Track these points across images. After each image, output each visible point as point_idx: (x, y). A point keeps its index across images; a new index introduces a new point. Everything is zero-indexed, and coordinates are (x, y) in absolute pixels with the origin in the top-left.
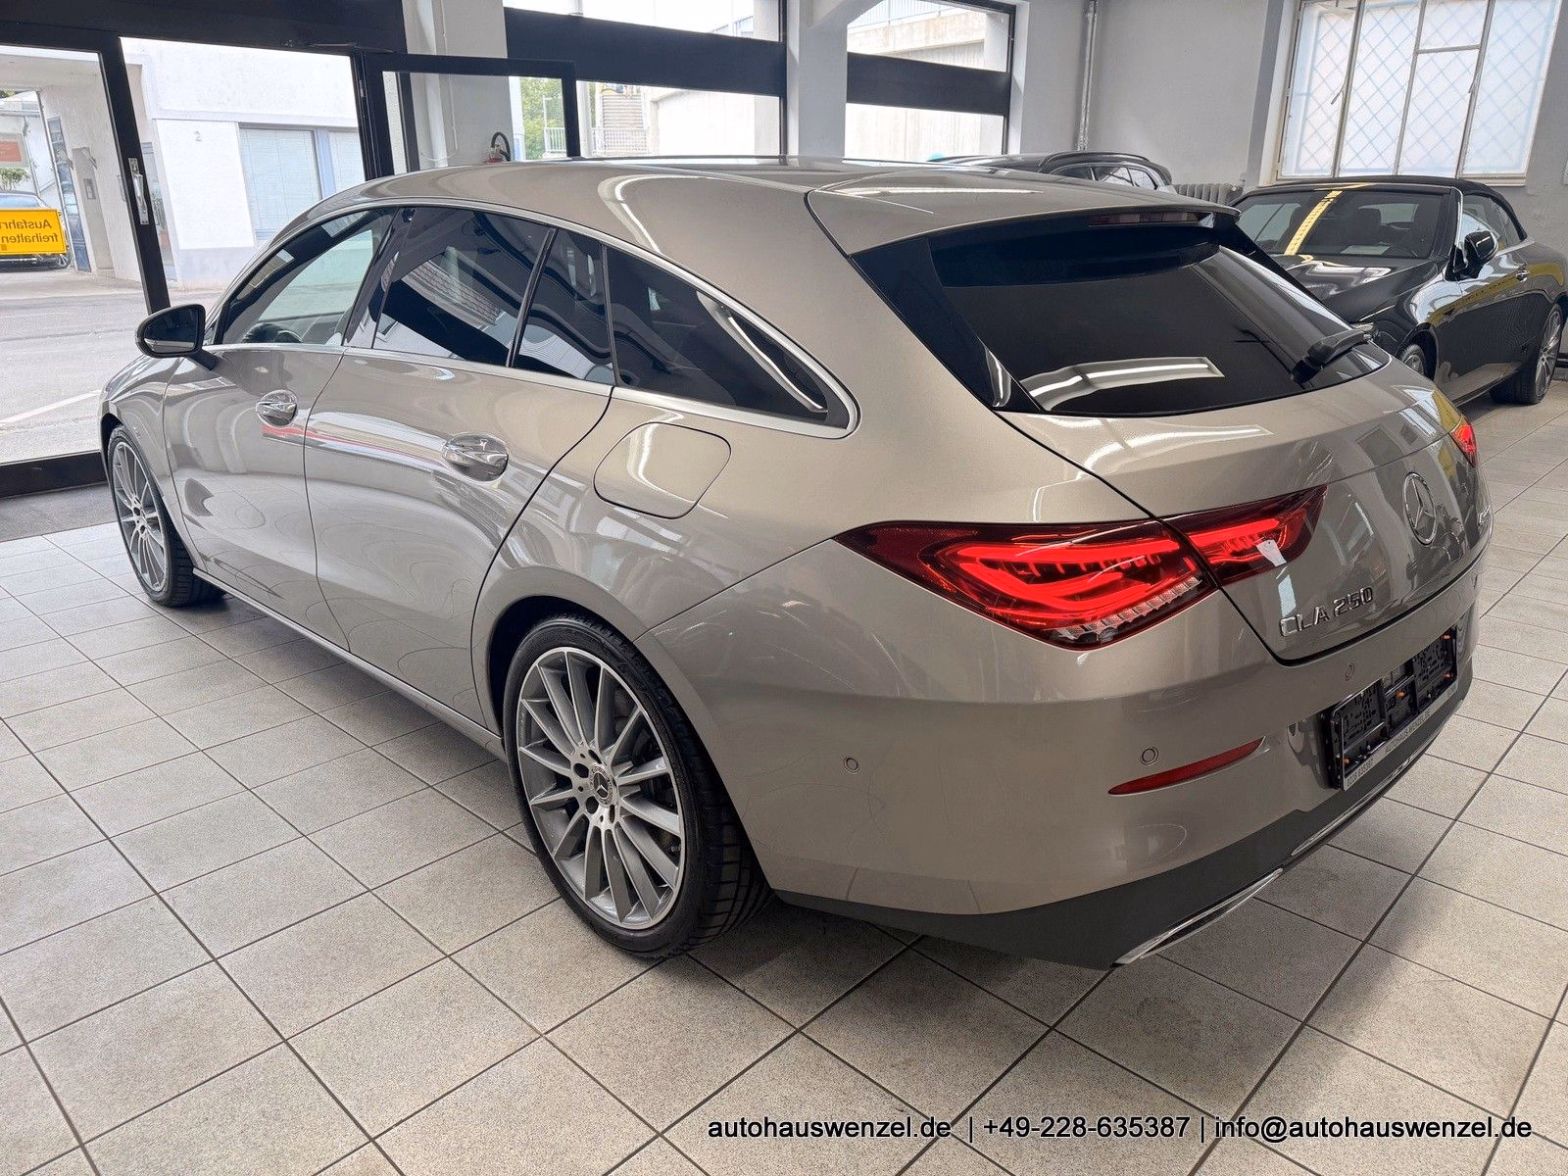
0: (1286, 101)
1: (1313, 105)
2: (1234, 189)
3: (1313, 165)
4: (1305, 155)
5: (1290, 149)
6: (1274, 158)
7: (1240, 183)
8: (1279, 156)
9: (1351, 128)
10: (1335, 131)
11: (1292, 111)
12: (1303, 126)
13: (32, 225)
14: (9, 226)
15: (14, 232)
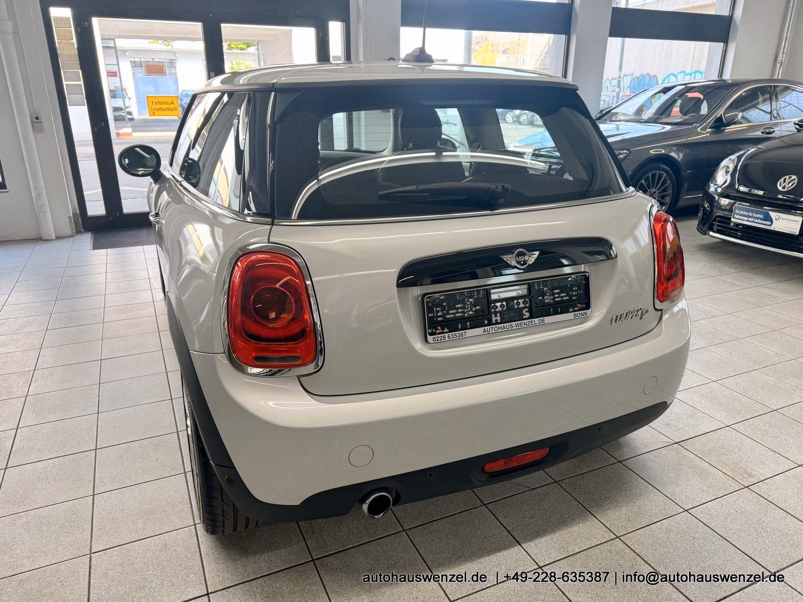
13: (166, 103)
14: (156, 103)
15: (158, 106)
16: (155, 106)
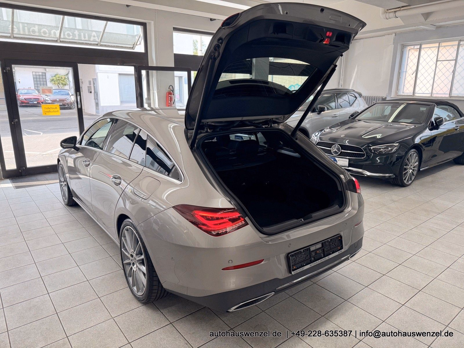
0: (399, 74)
1: (407, 75)
2: (384, 98)
3: (407, 91)
4: (405, 89)
5: (401, 87)
6: (396, 89)
7: (386, 96)
8: (397, 89)
9: (418, 81)
10: (414, 82)
11: (401, 76)
12: (405, 80)
13: (53, 108)
14: (47, 108)
15: (48, 110)
16: (46, 110)
